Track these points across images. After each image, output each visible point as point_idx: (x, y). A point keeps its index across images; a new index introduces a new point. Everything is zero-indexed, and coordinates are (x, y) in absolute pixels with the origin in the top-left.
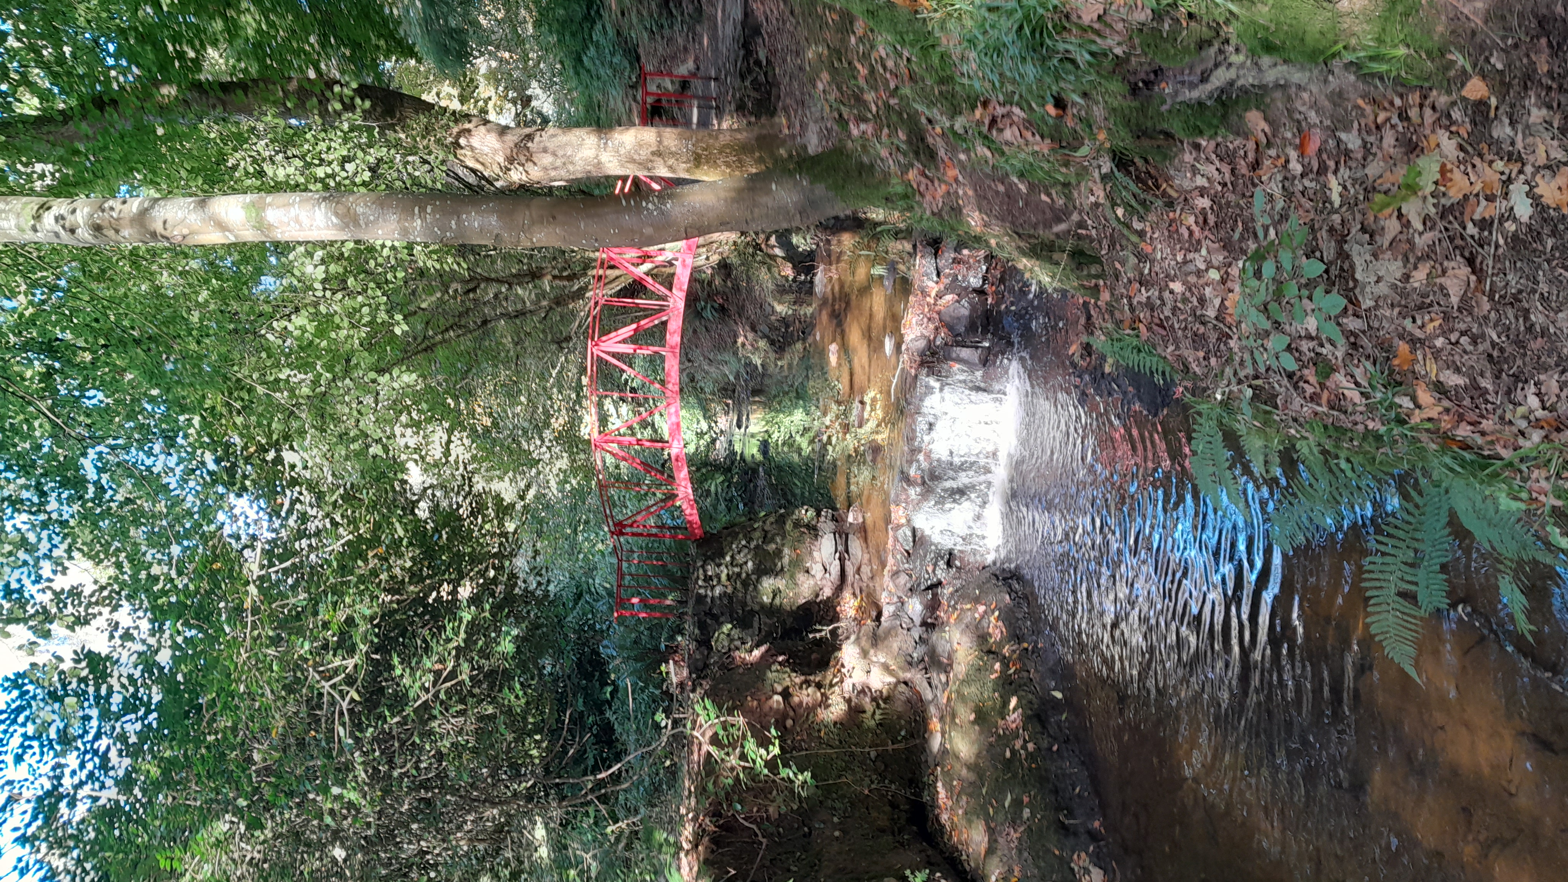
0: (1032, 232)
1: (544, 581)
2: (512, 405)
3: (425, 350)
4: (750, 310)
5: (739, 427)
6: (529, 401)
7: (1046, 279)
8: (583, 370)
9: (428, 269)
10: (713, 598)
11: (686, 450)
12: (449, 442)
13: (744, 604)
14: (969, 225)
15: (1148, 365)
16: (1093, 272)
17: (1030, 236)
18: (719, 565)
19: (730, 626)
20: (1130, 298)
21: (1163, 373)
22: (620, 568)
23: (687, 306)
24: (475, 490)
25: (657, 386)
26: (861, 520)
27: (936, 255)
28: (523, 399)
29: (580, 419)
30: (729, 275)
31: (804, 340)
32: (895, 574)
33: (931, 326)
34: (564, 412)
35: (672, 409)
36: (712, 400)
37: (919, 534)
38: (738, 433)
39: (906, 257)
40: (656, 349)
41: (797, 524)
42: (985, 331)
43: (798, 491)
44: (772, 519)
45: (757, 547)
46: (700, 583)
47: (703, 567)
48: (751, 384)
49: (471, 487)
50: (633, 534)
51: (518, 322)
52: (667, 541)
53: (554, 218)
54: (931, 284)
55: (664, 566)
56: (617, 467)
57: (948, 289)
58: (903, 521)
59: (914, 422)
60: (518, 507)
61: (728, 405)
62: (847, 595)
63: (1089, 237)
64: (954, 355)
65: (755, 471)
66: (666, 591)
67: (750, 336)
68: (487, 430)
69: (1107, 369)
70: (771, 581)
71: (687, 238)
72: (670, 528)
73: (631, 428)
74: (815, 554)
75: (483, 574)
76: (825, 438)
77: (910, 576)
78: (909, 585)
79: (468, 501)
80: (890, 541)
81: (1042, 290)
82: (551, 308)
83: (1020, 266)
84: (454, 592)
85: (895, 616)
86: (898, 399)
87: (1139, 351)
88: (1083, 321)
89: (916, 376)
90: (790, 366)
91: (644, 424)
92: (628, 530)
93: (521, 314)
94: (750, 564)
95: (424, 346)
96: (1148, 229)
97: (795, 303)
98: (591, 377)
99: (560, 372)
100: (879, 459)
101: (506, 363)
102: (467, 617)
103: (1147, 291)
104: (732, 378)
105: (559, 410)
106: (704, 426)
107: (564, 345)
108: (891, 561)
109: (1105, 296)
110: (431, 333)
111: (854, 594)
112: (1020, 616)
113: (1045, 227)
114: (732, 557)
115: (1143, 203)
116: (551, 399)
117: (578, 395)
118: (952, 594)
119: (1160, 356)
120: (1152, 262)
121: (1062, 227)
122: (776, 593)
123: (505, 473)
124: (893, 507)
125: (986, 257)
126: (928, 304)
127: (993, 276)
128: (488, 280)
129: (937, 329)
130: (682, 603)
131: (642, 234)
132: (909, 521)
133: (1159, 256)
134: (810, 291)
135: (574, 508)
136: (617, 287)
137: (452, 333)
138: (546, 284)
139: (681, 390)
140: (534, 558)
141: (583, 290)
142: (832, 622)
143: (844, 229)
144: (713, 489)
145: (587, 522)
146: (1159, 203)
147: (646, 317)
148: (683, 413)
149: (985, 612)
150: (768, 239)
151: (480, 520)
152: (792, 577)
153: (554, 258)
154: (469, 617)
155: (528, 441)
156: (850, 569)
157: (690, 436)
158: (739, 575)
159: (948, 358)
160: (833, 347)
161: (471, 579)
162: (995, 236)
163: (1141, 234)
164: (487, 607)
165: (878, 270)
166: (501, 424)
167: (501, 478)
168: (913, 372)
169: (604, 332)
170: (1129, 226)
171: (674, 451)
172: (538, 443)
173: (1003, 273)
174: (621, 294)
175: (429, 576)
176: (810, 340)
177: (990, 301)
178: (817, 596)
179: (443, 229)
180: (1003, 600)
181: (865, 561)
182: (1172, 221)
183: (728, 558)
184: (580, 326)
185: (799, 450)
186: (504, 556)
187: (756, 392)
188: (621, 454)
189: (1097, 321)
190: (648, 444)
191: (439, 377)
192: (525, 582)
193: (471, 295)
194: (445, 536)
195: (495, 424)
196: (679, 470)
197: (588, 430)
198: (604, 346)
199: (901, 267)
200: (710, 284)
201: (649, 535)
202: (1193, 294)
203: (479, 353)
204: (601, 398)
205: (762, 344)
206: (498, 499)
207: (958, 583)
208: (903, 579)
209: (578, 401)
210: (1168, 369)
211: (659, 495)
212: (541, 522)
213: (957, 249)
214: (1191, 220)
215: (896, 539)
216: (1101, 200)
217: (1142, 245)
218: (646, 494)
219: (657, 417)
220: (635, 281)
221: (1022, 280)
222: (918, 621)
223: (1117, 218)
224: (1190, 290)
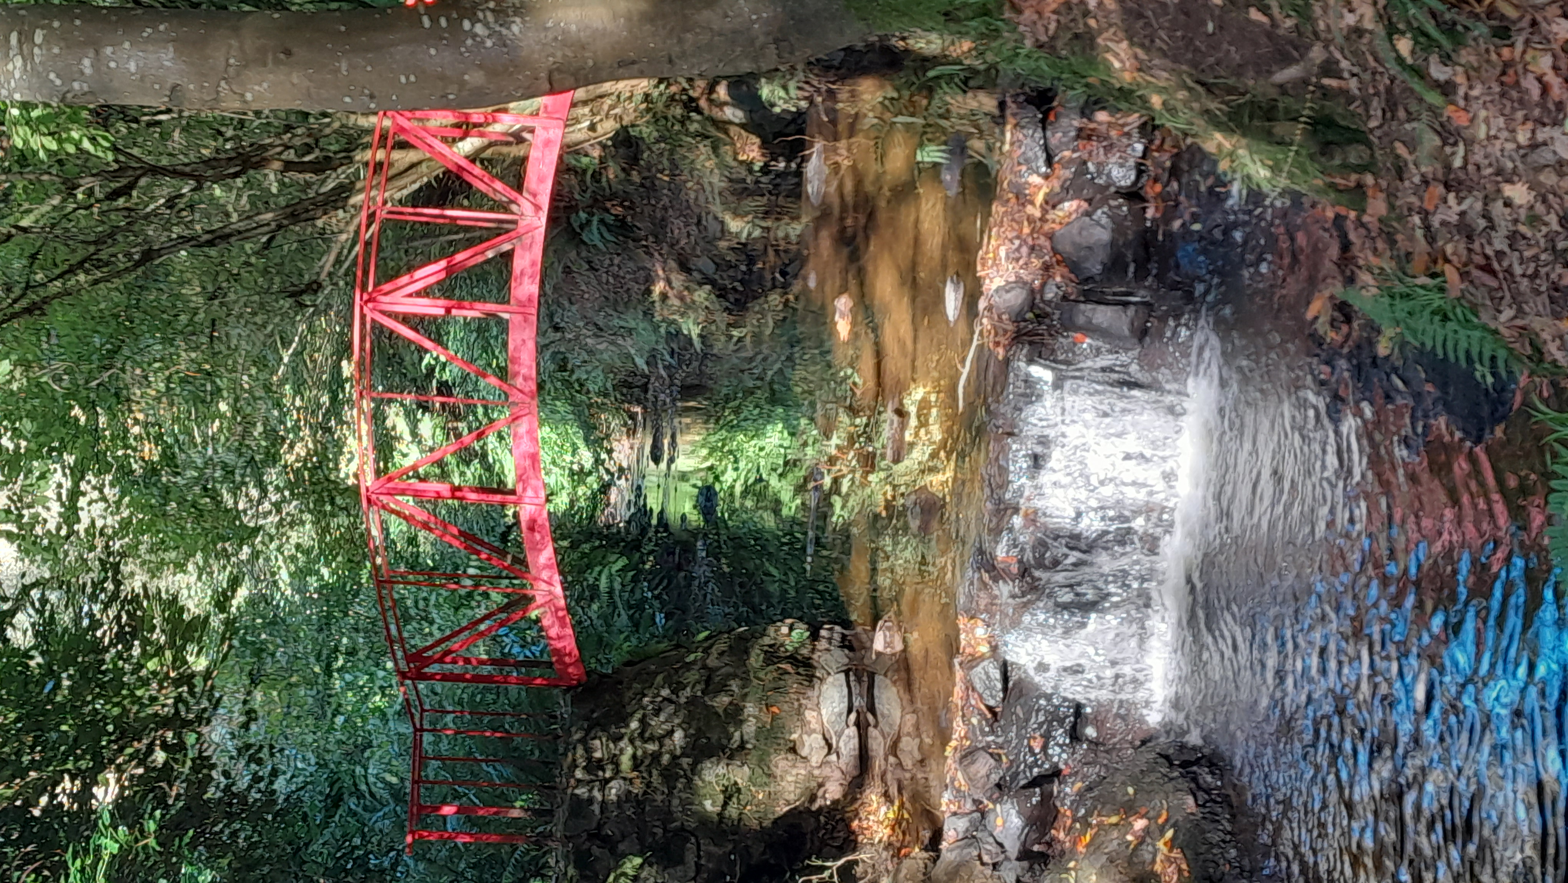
0: (1231, 81)
1: (265, 772)
2: (203, 420)
3: (28, 311)
4: (677, 227)
5: (656, 459)
6: (236, 410)
7: (1261, 173)
8: (344, 349)
9: (35, 153)
10: (604, 803)
11: (551, 507)
12: (75, 493)
13: (667, 815)
14: (1109, 67)
15: (1463, 345)
16: (1353, 160)
17: (1231, 90)
18: (617, 739)
19: (638, 861)
20: (1425, 215)
21: (1493, 358)
22: (417, 744)
23: (552, 220)
24: (126, 589)
25: (493, 381)
26: (899, 647)
27: (1044, 124)
28: (223, 407)
29: (339, 445)
30: (633, 160)
31: (785, 286)
32: (967, 756)
33: (1036, 263)
34: (306, 432)
35: (523, 427)
36: (601, 407)
37: (1014, 677)
38: (654, 472)
39: (984, 122)
40: (491, 307)
41: (772, 655)
42: (1141, 274)
43: (774, 588)
44: (721, 646)
45: (692, 701)
46: (579, 774)
47: (583, 741)
48: (680, 375)
49: (118, 584)
50: (445, 678)
51: (213, 252)
52: (513, 689)
53: (288, 53)
54: (1035, 179)
55: (507, 740)
56: (412, 541)
57: (1069, 190)
58: (984, 649)
59: (1004, 450)
60: (216, 622)
61: (633, 416)
62: (873, 797)
63: (1344, 92)
64: (1081, 320)
65: (688, 548)
66: (510, 792)
67: (678, 279)
68: (152, 470)
69: (1383, 349)
70: (721, 770)
71: (552, 92)
72: (518, 665)
73: (440, 463)
74: (810, 715)
75: (142, 758)
76: (827, 481)
77: (997, 758)
78: (995, 778)
79: (112, 613)
80: (958, 691)
81: (1255, 196)
82: (280, 227)
83: (1210, 147)
84: (84, 796)
85: (969, 838)
86: (970, 406)
87: (1445, 318)
88: (1334, 251)
89: (1007, 361)
90: (757, 338)
91: (466, 456)
92: (434, 669)
93: (218, 238)
94: (678, 735)
95: (24, 303)
96: (1460, 79)
97: (766, 214)
98: (360, 365)
99: (297, 354)
100: (935, 524)
101: (190, 332)
102: (110, 847)
103: (1460, 200)
104: (641, 362)
105: (297, 428)
106: (586, 458)
107: (307, 299)
108: (959, 728)
109: (1377, 206)
110: (39, 277)
111: (886, 795)
112: (1215, 837)
113: (1258, 73)
114: (643, 721)
115: (1450, 29)
116: (278, 405)
117: (334, 399)
118: (1080, 794)
119: (1485, 328)
120: (1469, 143)
121: (1290, 73)
122: (730, 793)
123: (190, 555)
124: (962, 622)
125: (1142, 127)
126: (1030, 220)
127: (1159, 165)
128: (155, 171)
129: (1046, 267)
130: (543, 814)
131: (462, 84)
132: (994, 649)
133: (1482, 133)
134: (797, 192)
135: (325, 624)
136: (411, 185)
137: (82, 277)
138: (271, 179)
139: (540, 387)
140: (246, 726)
141: (343, 192)
142: (841, 851)
143: (862, 70)
144: (603, 583)
145: (351, 652)
146: (1481, 30)
147: (470, 243)
148: (545, 432)
149: (1147, 831)
150: (711, 88)
151: (136, 651)
152: (763, 762)
153: (288, 128)
154: (114, 848)
155: (235, 492)
156: (878, 745)
157: (556, 478)
158: (656, 757)
159: (1069, 325)
160: (843, 303)
161: (119, 769)
162: (1160, 90)
163: (1447, 89)
164: (152, 826)
165: (931, 154)
166: (181, 457)
167: (180, 567)
168: (1001, 352)
169: (389, 275)
170: (1420, 73)
171: (526, 511)
172: (255, 493)
173: (1176, 157)
174: (418, 199)
175: (34, 765)
176: (797, 287)
177: (1150, 213)
178: (813, 798)
179: (67, 77)
180: (1180, 807)
181: (908, 727)
182: (1507, 65)
183: (634, 725)
184: (338, 262)
185: (776, 506)
186: (187, 724)
187: (689, 391)
188: (421, 517)
189: (1364, 256)
190: (473, 496)
191: (56, 364)
192: (226, 774)
193: (121, 202)
194: (66, 683)
195: (168, 458)
196: (537, 549)
197: (353, 468)
198: (388, 302)
199: (977, 144)
200: (596, 176)
201: (477, 679)
202: (1549, 207)
203: (137, 315)
204: (380, 404)
205: (701, 295)
206: (173, 604)
207: (1093, 772)
208: (983, 765)
209: (336, 407)
210: (1502, 354)
211: (496, 597)
212: (259, 651)
213: (1086, 111)
214: (1545, 63)
215: (970, 687)
216: (1368, 25)
217: (1449, 111)
218: (470, 595)
219: (492, 440)
220: (447, 172)
221: (1213, 172)
222: (1013, 848)
223: (1400, 60)
224: (1544, 201)
